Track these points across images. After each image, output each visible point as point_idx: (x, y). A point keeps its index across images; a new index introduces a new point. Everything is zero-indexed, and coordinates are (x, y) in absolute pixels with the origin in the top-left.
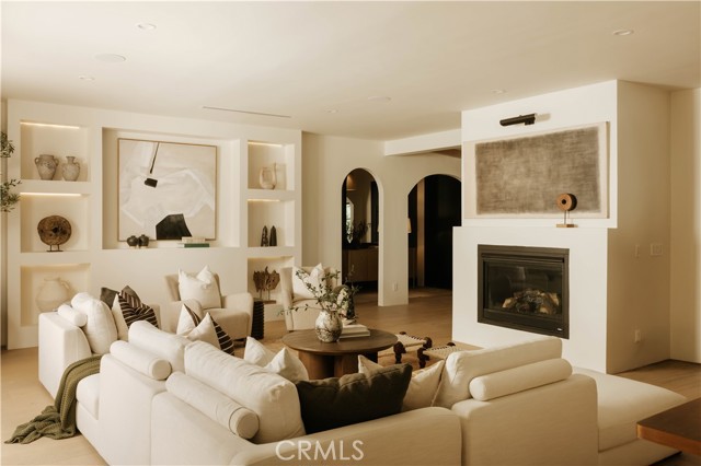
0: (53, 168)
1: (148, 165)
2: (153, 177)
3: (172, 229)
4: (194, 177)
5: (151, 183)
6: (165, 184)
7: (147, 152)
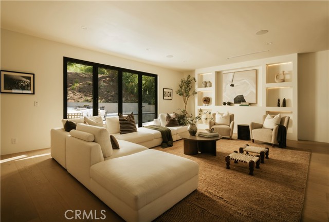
0: (206, 85)
1: (231, 80)
2: (233, 84)
3: (240, 100)
4: (247, 82)
5: (232, 85)
6: (237, 85)
7: (231, 76)
